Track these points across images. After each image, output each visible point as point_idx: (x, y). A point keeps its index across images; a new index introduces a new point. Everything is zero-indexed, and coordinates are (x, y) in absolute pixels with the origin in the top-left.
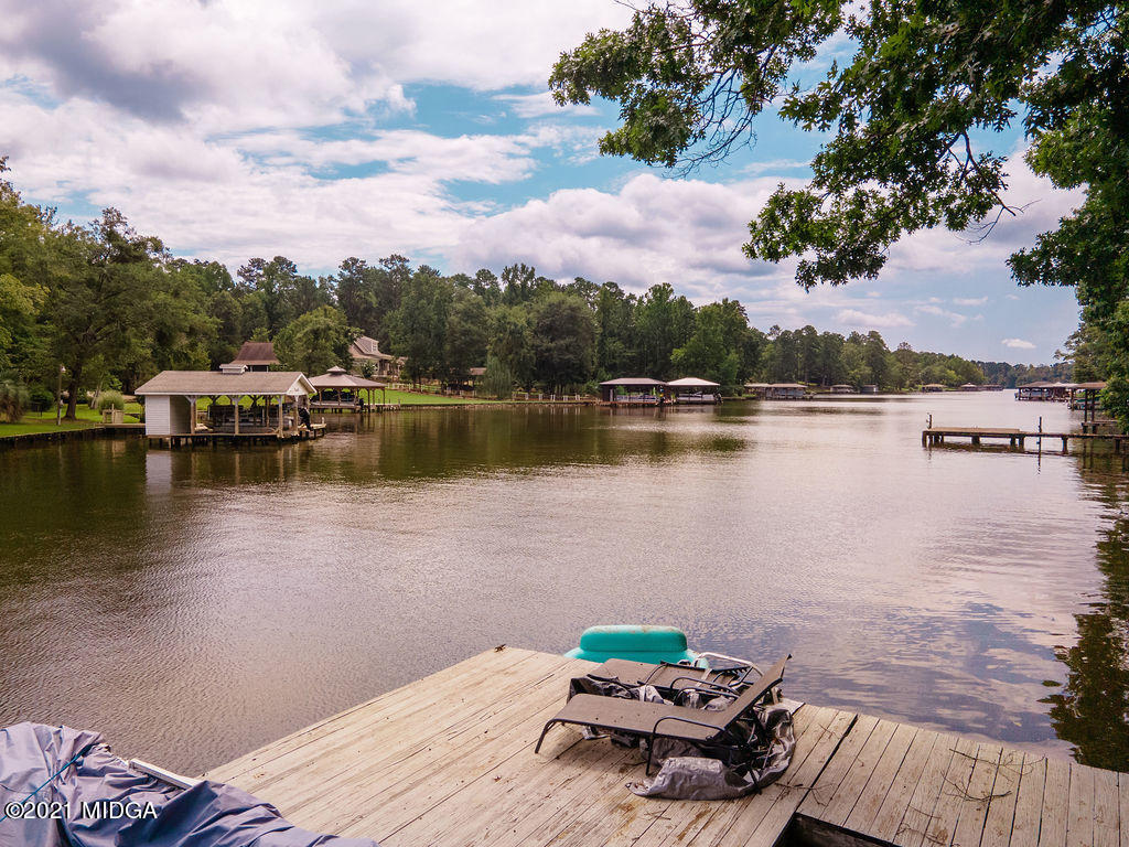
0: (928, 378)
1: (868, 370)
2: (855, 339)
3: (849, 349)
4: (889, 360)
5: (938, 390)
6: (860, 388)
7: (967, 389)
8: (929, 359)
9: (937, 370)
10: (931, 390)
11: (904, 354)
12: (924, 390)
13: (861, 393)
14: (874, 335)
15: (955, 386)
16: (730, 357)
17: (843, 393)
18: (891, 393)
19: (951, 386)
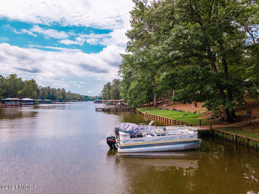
0: (74, 99)
1: (62, 97)
2: (59, 90)
3: (58, 92)
4: (66, 95)
5: (76, 101)
6: (61, 101)
7: (81, 101)
8: (74, 94)
9: (75, 97)
10: (75, 101)
11: (69, 93)
12: (73, 101)
13: (61, 102)
14: (63, 89)
15: (79, 100)
16: (34, 93)
17: (57, 102)
18: (67, 102)
19: (78, 100)
